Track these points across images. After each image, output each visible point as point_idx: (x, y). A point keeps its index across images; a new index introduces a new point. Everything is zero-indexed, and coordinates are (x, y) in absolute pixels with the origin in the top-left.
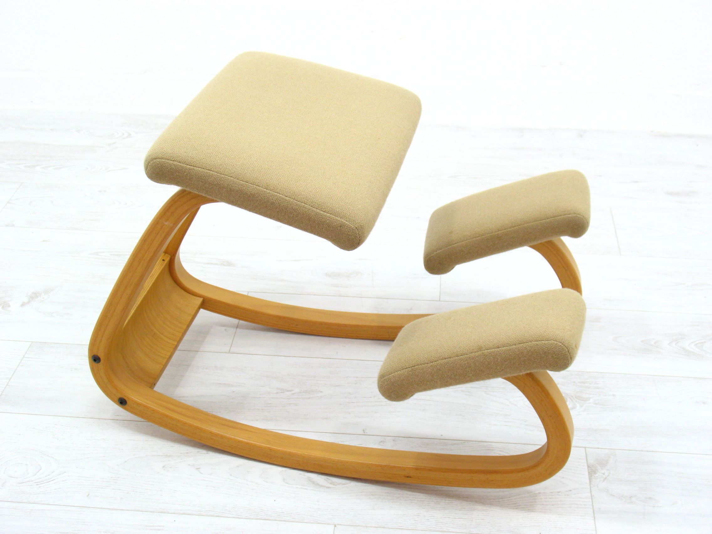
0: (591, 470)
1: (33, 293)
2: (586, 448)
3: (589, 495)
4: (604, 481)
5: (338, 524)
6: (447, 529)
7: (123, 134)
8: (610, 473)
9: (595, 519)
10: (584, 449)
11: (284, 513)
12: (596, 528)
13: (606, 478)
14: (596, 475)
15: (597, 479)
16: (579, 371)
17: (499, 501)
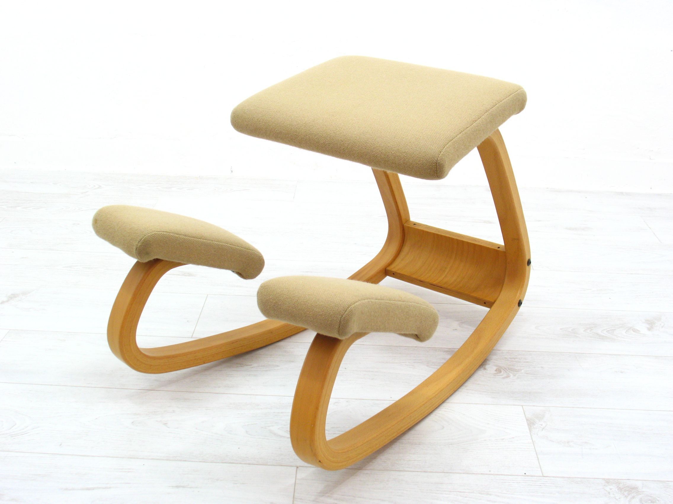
0: (529, 422)
1: (12, 294)
2: (523, 406)
3: (531, 441)
4: (542, 430)
5: (300, 466)
6: (403, 469)
7: (95, 186)
8: (547, 425)
9: (538, 459)
10: (521, 406)
11: (248, 458)
12: (540, 466)
13: (544, 428)
14: (535, 426)
15: (536, 429)
16: (509, 351)
17: (449, 447)
